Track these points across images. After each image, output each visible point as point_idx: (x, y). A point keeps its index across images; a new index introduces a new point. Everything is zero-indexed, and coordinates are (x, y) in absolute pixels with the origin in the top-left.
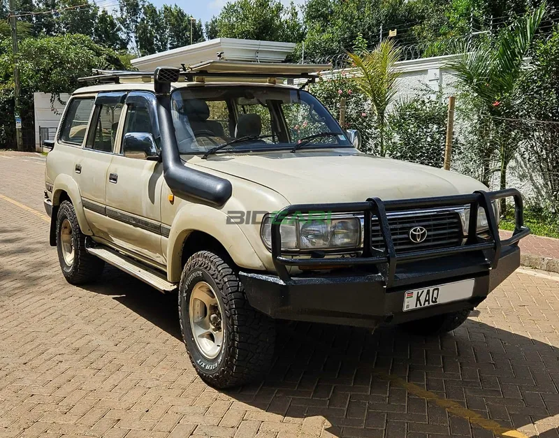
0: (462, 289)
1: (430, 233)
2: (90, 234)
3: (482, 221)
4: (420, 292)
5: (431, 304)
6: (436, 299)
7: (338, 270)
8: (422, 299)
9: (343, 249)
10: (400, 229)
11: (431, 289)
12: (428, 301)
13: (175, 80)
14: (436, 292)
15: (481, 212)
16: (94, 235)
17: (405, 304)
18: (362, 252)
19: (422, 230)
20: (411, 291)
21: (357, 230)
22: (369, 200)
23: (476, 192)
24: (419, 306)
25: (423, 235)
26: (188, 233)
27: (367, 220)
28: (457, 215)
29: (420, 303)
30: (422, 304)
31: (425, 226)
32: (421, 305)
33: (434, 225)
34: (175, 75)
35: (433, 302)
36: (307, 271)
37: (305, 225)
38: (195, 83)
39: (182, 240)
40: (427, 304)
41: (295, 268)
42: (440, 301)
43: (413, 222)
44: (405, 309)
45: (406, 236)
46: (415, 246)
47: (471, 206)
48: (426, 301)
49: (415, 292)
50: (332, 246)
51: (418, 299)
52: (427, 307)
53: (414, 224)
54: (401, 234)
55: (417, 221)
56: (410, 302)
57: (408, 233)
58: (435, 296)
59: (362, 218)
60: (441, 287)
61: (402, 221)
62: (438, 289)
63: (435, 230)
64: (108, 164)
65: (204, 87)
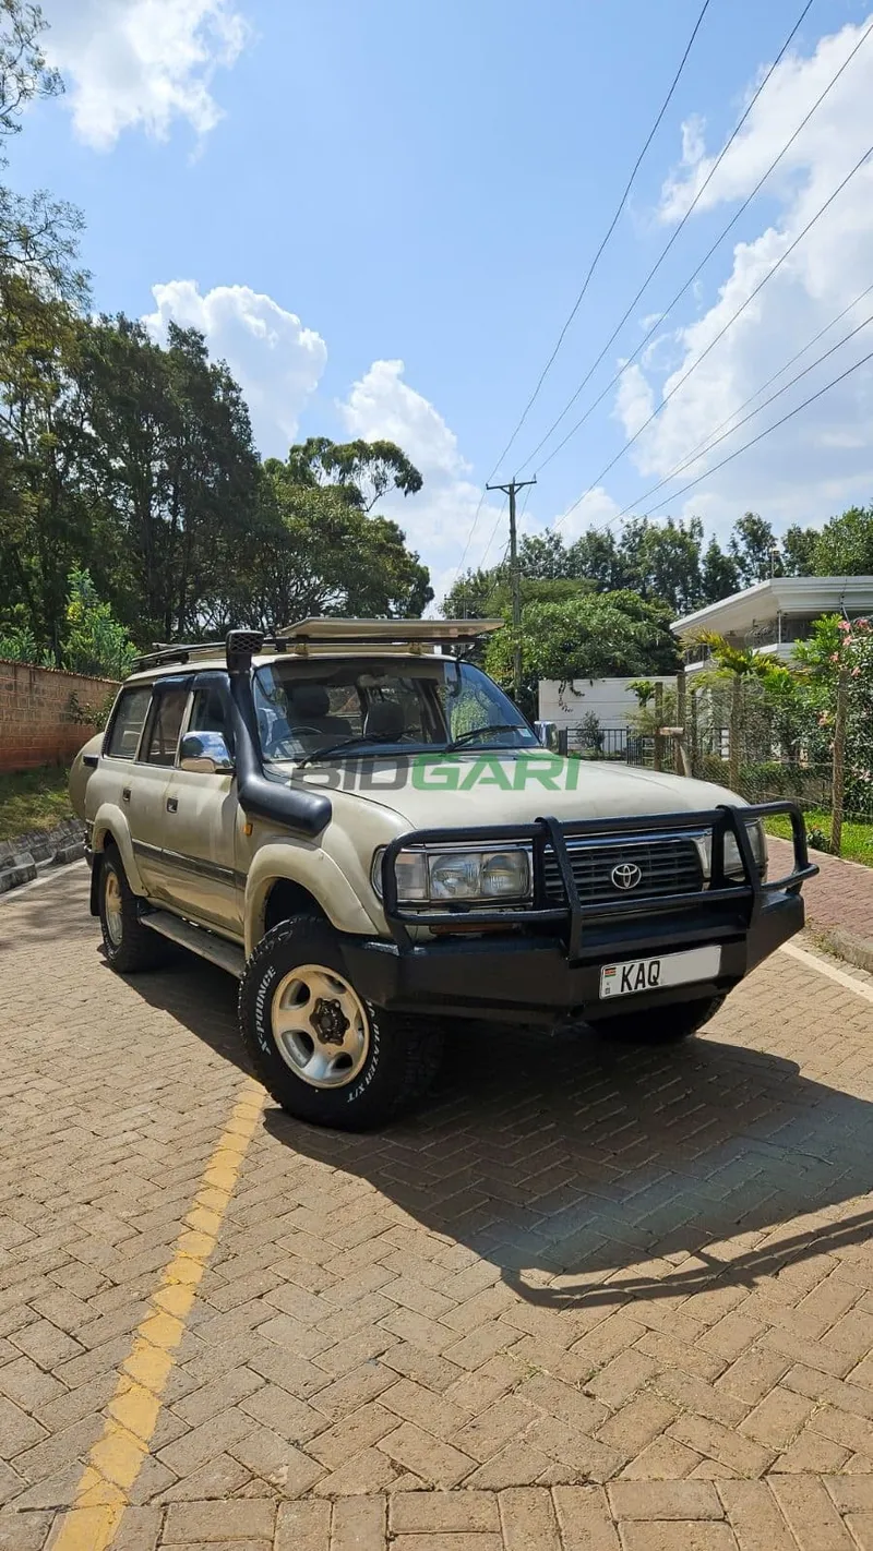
0: (699, 964)
1: (646, 874)
2: (143, 893)
3: (732, 855)
4: (628, 967)
5: (648, 986)
6: (655, 979)
7: (496, 932)
8: (632, 978)
9: (503, 901)
10: (597, 867)
11: (647, 962)
12: (643, 981)
13: (258, 651)
14: (655, 967)
15: (729, 839)
16: (149, 896)
17: (604, 987)
18: (532, 904)
19: (632, 868)
20: (611, 966)
21: (524, 871)
22: (538, 820)
23: (719, 807)
24: (626, 990)
25: (634, 877)
26: (270, 883)
27: (538, 852)
28: (693, 846)
29: (629, 985)
30: (633, 986)
31: (636, 863)
32: (630, 989)
33: (654, 861)
34: (257, 643)
35: (650, 983)
36: (445, 936)
37: (437, 862)
38: (294, 655)
39: (264, 894)
40: (640, 987)
41: (424, 930)
42: (661, 983)
43: (616, 856)
44: (603, 995)
45: (607, 879)
46: (621, 895)
47: (713, 831)
48: (638, 981)
49: (619, 968)
50: (483, 895)
51: (625, 978)
52: (641, 993)
53: (618, 860)
54: (597, 875)
55: (625, 855)
56: (612, 983)
57: (608, 874)
58: (654, 973)
59: (530, 850)
60: (664, 960)
61: (597, 854)
62: (658, 963)
63: (654, 869)
64: (166, 784)
65: (306, 660)
